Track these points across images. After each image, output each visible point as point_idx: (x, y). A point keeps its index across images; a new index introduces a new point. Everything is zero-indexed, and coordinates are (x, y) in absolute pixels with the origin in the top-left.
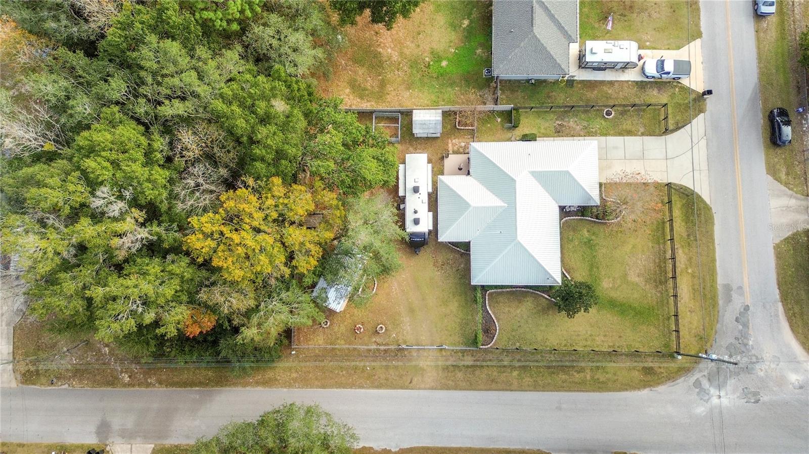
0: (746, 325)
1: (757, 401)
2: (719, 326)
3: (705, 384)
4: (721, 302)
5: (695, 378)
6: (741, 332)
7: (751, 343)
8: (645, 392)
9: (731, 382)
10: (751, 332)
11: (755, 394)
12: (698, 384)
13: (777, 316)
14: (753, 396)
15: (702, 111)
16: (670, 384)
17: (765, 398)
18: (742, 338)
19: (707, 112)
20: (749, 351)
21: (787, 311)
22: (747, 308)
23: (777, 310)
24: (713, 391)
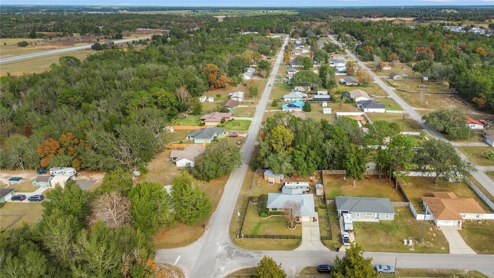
0: (246, 256)
1: (217, 257)
2: (247, 250)
3: (227, 245)
4: (256, 251)
5: (229, 242)
6: (244, 255)
7: (239, 257)
8: (227, 231)
9: (226, 251)
10: (243, 257)
11: (220, 257)
12: (227, 243)
13: (248, 265)
14: (220, 256)
15: (331, 250)
16: (229, 237)
17: (217, 259)
18: (242, 255)
19: (331, 252)
20: (236, 257)
21: (250, 269)
22: (253, 257)
23: (250, 265)
24: (224, 246)
